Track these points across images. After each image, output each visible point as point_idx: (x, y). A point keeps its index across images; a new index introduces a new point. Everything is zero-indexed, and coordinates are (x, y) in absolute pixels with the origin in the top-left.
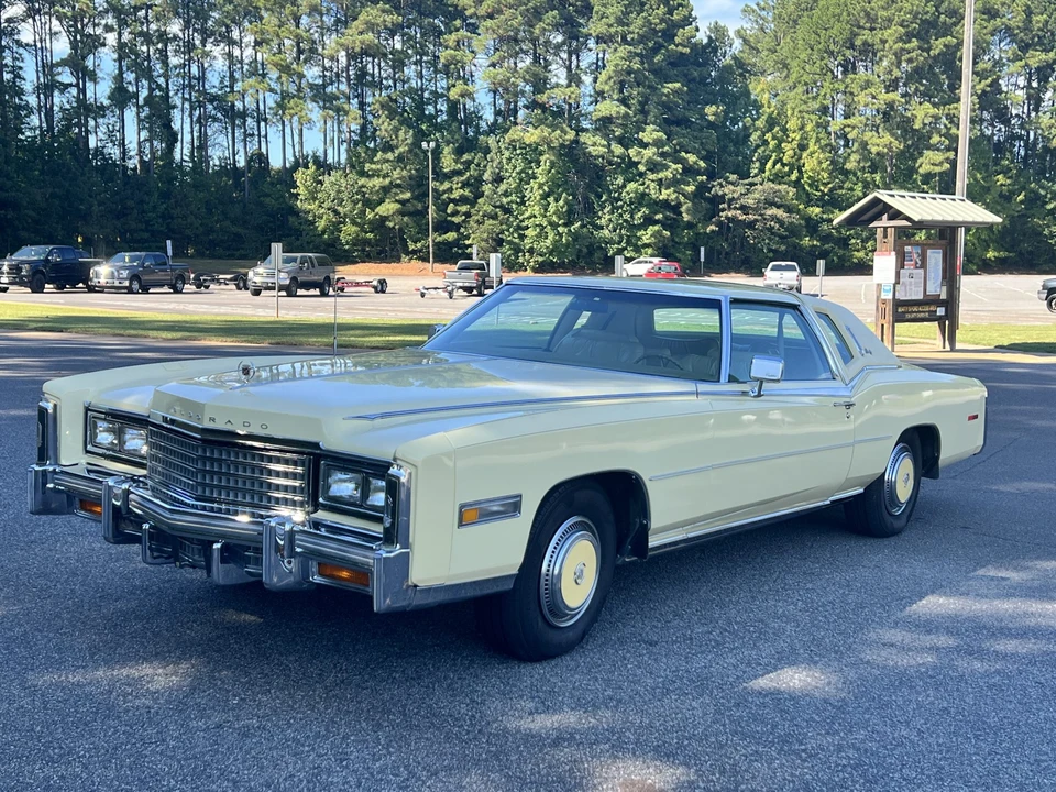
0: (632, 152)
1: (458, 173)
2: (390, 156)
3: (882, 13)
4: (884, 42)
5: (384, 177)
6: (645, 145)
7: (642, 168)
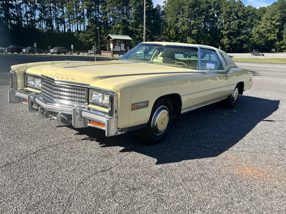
0: (137, 30)
1: (105, 33)
2: (91, 30)
3: (186, 3)
4: (185, 8)
5: (90, 34)
6: (139, 28)
7: (139, 33)
